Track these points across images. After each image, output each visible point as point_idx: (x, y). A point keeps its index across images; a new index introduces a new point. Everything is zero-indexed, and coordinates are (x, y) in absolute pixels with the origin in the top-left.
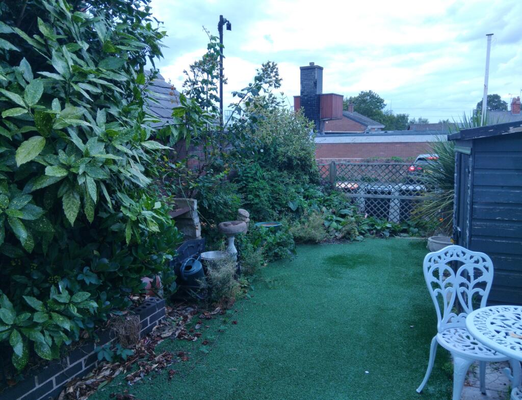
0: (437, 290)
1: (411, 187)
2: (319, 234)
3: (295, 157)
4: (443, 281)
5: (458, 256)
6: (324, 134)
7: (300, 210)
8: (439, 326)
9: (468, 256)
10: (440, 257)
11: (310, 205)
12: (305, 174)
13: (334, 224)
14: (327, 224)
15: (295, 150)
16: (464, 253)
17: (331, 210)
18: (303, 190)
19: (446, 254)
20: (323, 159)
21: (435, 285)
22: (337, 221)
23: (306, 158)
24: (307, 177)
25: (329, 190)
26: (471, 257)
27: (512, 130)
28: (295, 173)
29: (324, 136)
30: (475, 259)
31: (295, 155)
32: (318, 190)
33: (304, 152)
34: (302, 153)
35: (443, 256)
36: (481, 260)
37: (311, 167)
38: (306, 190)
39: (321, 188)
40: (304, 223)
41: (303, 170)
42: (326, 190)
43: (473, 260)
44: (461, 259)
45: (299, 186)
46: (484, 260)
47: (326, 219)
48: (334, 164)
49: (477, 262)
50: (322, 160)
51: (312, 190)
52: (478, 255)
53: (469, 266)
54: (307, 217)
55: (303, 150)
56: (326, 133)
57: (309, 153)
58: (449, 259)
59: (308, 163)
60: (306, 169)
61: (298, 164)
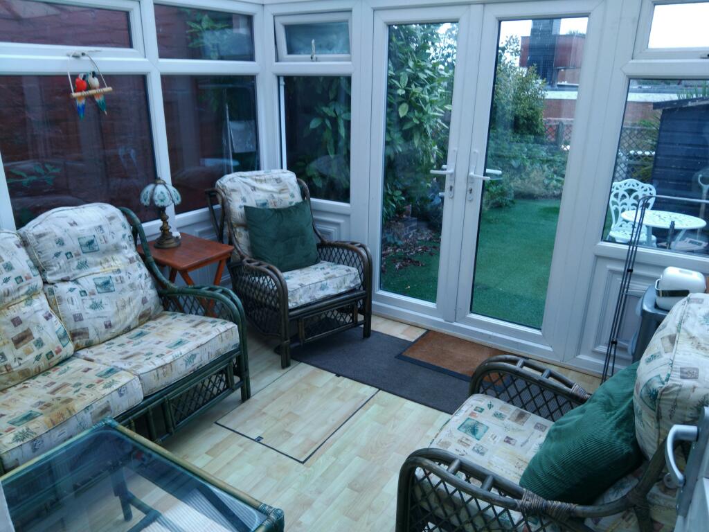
0: (615, 206)
1: (640, 153)
2: (537, 190)
3: (523, 117)
4: (621, 201)
5: (633, 186)
6: (557, 87)
7: (522, 168)
8: (612, 227)
9: (640, 186)
10: (621, 186)
11: (532, 164)
12: (530, 134)
13: (554, 182)
14: (547, 182)
15: (523, 109)
16: (638, 185)
17: (552, 170)
18: (526, 149)
19: (625, 184)
20: (551, 119)
21: (614, 203)
22: (557, 180)
23: (533, 118)
24: (532, 137)
25: (554, 151)
26: (643, 187)
27: (690, 104)
28: (520, 132)
29: (556, 90)
30: (645, 188)
31: (522, 114)
32: (542, 150)
33: (532, 111)
34: (530, 113)
35: (623, 185)
36: (648, 190)
37: (537, 126)
38: (529, 150)
39: (545, 148)
40: (524, 179)
41: (529, 129)
42: (549, 151)
43: (643, 189)
44: (635, 188)
45: (523, 145)
46: (650, 189)
47: (547, 177)
48: (562, 124)
49: (646, 190)
50: (550, 121)
51: (536, 150)
52: (647, 186)
53: (640, 193)
54: (528, 174)
55: (531, 109)
56: (559, 86)
57: (537, 113)
58: (627, 187)
59: (535, 122)
60: (531, 129)
61: (524, 123)
